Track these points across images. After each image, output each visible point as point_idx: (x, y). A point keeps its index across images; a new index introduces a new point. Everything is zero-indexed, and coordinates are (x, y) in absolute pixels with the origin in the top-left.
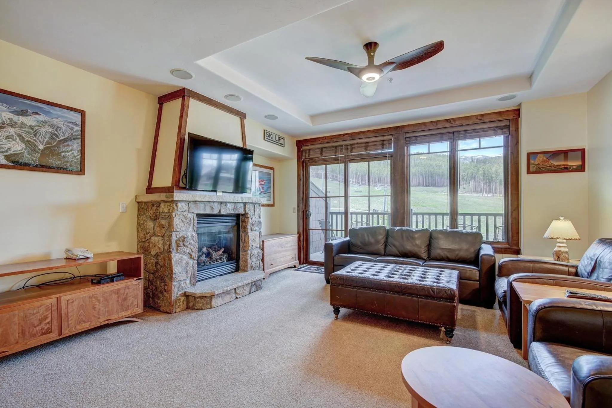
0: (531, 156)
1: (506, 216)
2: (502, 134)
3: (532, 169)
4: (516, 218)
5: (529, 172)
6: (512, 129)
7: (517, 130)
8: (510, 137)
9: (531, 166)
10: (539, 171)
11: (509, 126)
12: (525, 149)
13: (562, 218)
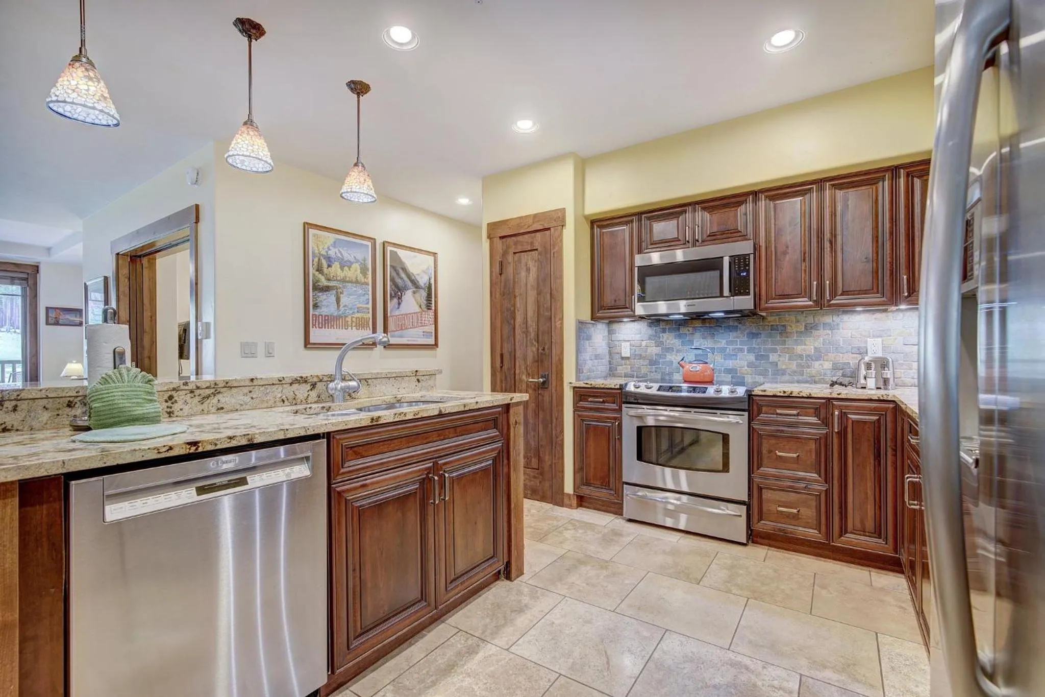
0: (50, 310)
1: (24, 362)
2: (20, 285)
3: (50, 321)
4: (34, 364)
5: (47, 323)
6: (31, 282)
7: (35, 284)
8: (28, 288)
9: (50, 319)
10: (57, 323)
11: (28, 278)
12: (44, 302)
13: (74, 362)
